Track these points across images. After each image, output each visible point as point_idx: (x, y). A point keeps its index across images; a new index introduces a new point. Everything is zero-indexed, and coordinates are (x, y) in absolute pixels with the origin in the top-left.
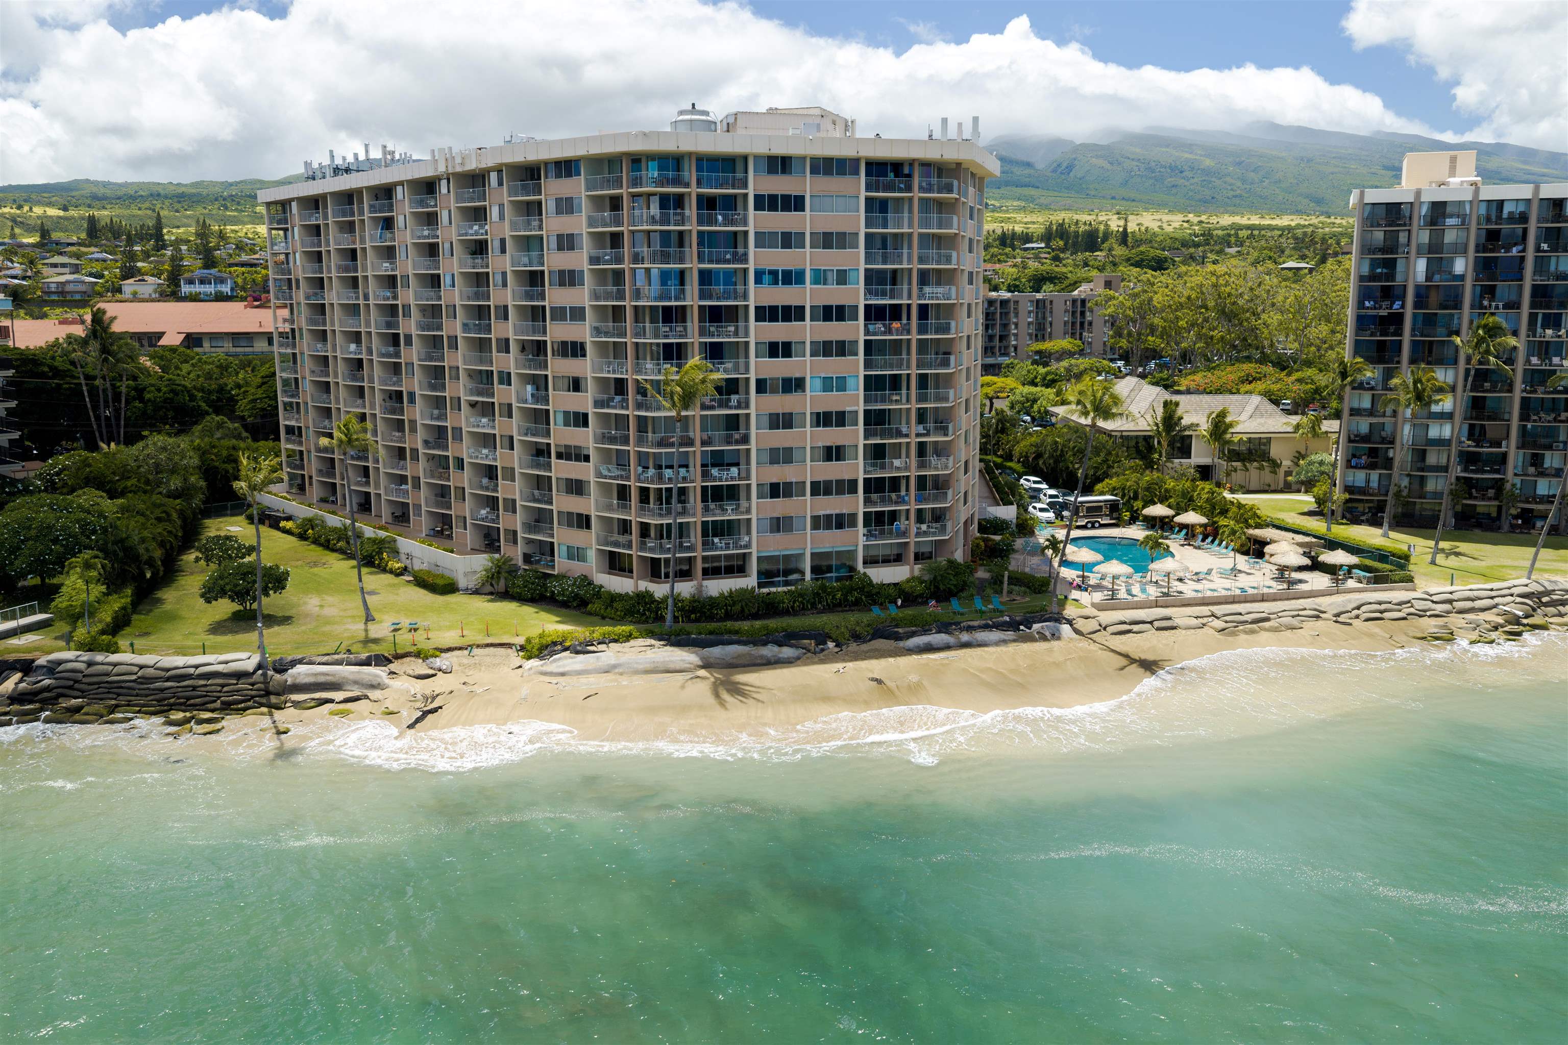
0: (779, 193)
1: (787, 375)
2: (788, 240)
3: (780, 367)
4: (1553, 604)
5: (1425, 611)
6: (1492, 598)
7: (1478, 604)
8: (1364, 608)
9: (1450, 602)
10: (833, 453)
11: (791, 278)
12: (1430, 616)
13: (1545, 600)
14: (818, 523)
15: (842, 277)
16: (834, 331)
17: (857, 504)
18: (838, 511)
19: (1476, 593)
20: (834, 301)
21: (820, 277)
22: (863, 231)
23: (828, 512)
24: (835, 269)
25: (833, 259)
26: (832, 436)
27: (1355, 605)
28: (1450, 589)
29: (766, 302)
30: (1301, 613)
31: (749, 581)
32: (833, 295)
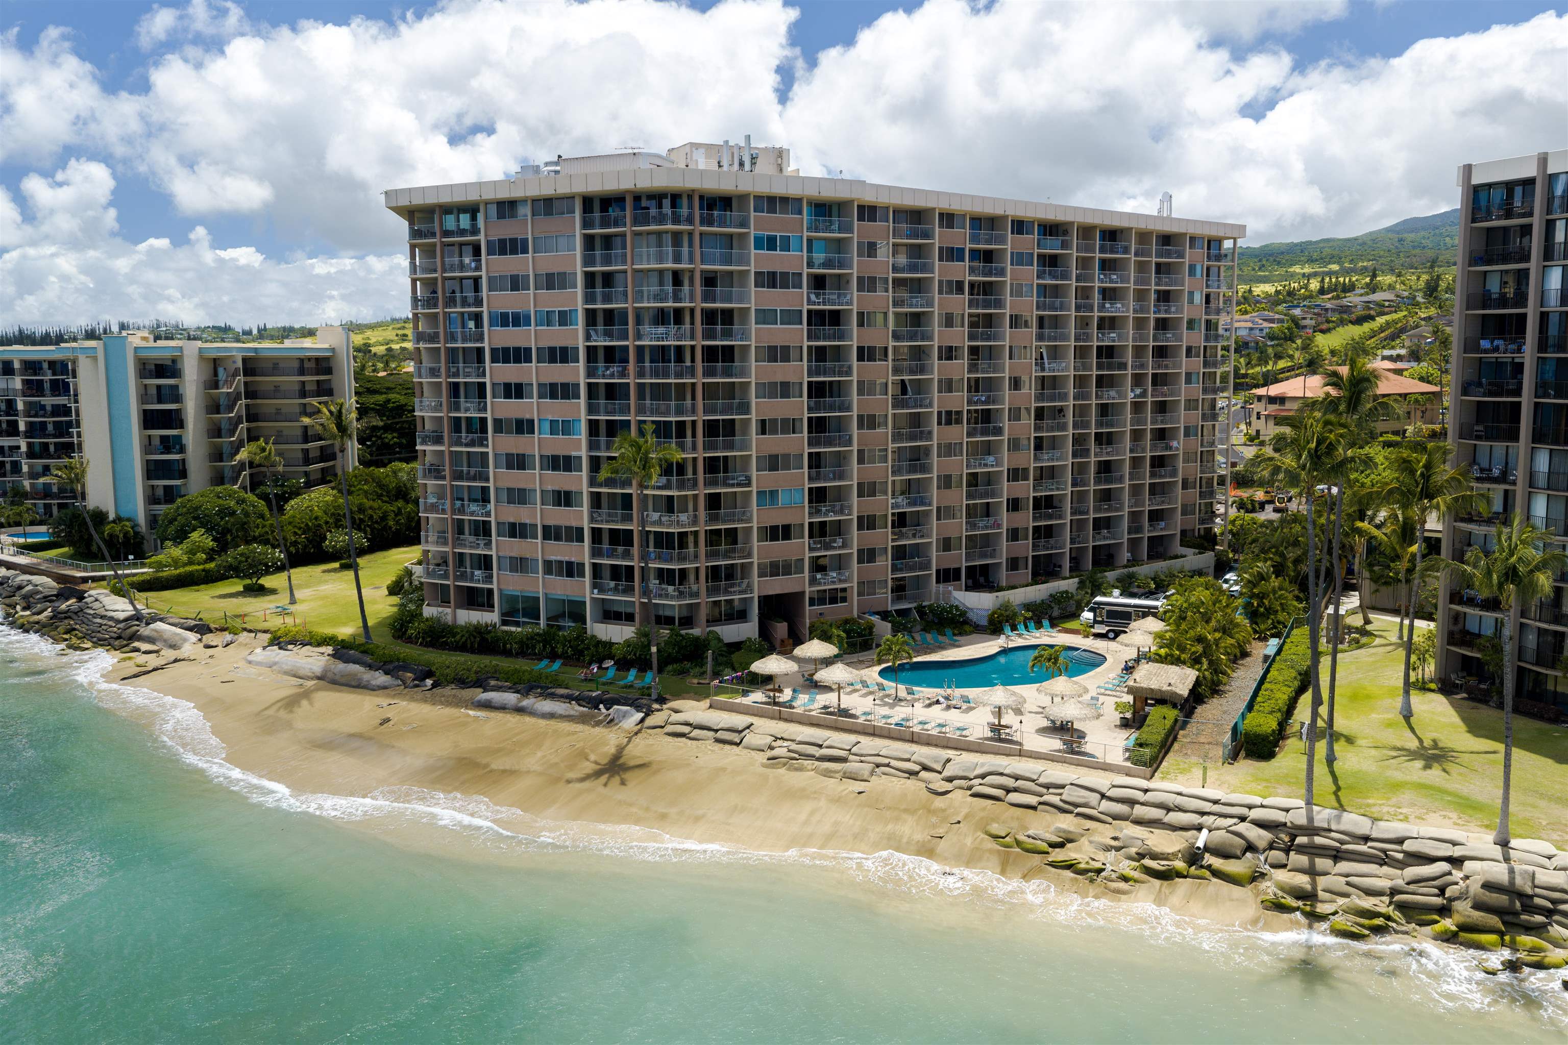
0: (508, 237)
1: (520, 416)
2: (516, 283)
3: (511, 408)
4: (1313, 851)
5: (1076, 805)
6: (1203, 814)
7: (1175, 817)
8: (989, 779)
9: (1132, 802)
10: (564, 498)
11: (518, 320)
12: (1078, 814)
13: (1301, 840)
14: (549, 567)
15: (564, 318)
16: (558, 373)
17: (583, 553)
18: (567, 559)
19: (1179, 800)
20: (558, 343)
21: (547, 319)
22: (579, 270)
23: (559, 558)
24: (557, 310)
25: (555, 301)
26: (560, 480)
27: (979, 771)
28: (1144, 784)
29: (500, 344)
30: (894, 763)
31: (491, 617)
32: (556, 336)
